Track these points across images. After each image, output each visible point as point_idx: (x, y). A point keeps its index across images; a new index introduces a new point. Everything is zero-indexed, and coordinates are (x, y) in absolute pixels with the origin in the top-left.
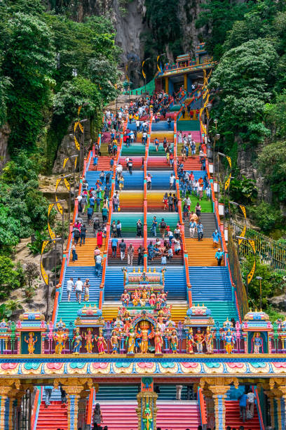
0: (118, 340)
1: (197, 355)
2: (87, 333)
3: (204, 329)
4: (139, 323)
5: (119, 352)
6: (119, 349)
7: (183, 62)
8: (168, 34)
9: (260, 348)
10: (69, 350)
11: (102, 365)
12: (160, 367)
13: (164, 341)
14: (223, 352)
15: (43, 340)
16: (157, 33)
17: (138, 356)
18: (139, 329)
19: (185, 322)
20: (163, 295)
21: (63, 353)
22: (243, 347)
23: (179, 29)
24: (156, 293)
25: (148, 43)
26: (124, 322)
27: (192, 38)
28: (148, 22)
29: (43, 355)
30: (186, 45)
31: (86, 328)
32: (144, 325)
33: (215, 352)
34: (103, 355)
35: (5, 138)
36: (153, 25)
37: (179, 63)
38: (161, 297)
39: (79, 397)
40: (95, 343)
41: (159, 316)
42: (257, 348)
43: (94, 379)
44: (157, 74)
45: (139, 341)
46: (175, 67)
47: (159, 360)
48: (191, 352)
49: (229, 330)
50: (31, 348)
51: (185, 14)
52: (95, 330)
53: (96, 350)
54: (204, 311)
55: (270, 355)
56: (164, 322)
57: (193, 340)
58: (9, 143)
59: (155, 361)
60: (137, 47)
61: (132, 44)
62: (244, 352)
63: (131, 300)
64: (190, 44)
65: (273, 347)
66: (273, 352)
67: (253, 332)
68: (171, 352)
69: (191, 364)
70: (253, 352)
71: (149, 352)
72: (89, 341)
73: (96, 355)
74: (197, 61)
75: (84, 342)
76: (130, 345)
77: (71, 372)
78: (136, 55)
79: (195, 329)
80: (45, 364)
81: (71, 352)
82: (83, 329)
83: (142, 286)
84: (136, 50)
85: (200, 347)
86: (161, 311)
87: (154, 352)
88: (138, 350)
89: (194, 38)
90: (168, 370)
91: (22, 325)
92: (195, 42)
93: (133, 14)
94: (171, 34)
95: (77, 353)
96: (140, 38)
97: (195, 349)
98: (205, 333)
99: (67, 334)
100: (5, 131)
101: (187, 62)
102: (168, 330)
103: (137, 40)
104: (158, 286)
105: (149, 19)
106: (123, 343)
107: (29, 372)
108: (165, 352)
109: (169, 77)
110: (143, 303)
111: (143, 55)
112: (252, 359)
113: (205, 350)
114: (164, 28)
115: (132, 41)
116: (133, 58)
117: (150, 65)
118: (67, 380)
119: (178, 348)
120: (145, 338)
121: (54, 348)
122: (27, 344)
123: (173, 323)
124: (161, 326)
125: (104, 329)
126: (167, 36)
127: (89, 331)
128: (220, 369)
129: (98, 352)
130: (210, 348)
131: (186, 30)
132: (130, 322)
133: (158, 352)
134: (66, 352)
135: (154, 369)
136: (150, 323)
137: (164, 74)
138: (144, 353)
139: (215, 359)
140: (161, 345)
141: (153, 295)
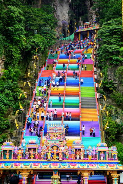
0: (44, 154)
1: (76, 161)
2: (31, 151)
3: (80, 150)
4: (53, 147)
5: (44, 159)
6: (44, 157)
7: (87, 26)
8: (81, 12)
9: (103, 158)
10: (23, 158)
11: (37, 164)
12: (61, 165)
13: (63, 154)
14: (88, 159)
15: (12, 154)
16: (76, 11)
17: (52, 160)
18: (53, 149)
19: (72, 147)
20: (63, 135)
21: (21, 159)
22: (96, 157)
23: (86, 9)
24: (60, 134)
25: (72, 16)
26: (47, 146)
27: (92, 13)
28: (72, 6)
29: (12, 160)
30: (89, 17)
31: (31, 149)
32: (55, 147)
33: (84, 159)
34: (37, 160)
35: (3, 62)
36: (74, 7)
37: (86, 26)
38: (62, 136)
39: (27, 177)
40: (34, 155)
41: (61, 144)
42: (102, 158)
43: (34, 170)
44: (75, 31)
45: (53, 154)
46: (84, 28)
47: (61, 162)
48: (74, 159)
49: (90, 150)
50: (8, 157)
51: (89, 2)
52: (35, 149)
53: (34, 158)
54: (80, 142)
55: (107, 161)
56: (63, 147)
57: (75, 154)
58: (5, 64)
59: (59, 162)
60: (67, 17)
61: (64, 16)
62: (96, 160)
63: (50, 137)
64: (91, 16)
65: (108, 158)
66: (108, 160)
67: (100, 151)
68: (66, 159)
69: (74, 164)
70: (100, 159)
71: (57, 159)
72: (32, 154)
73: (34, 160)
74: (94, 25)
75: (30, 154)
76: (49, 156)
77: (24, 167)
78: (66, 22)
79: (76, 150)
80: (13, 164)
81: (24, 159)
82: (30, 149)
83: (54, 131)
84: (66, 19)
85: (78, 157)
86: (62, 142)
87: (59, 159)
88: (52, 158)
89: (93, 13)
90: (64, 167)
91: (4, 147)
92: (94, 15)
93: (65, 2)
94: (82, 11)
95: (26, 159)
96: (68, 14)
97: (76, 158)
98: (80, 151)
99: (23, 151)
100: (3, 59)
101: (89, 25)
102: (65, 150)
103: (67, 15)
104: (61, 131)
105: (72, 5)
106: (46, 155)
107: (6, 167)
108: (63, 159)
109: (81, 32)
110: (55, 138)
111: (69, 22)
112: (99, 163)
113: (80, 158)
114: (79, 9)
115: (64, 15)
116: (65, 23)
117: (72, 26)
118: (22, 170)
119: (69, 157)
120: (55, 153)
121: (17, 157)
122: (6, 155)
123: (67, 147)
124: (62, 148)
125: (38, 149)
126: (80, 13)
127: (32, 150)
128: (86, 167)
129: (35, 159)
130: (82, 157)
131: (90, 10)
132: (49, 146)
133: (60, 159)
134: (22, 159)
135: (58, 166)
136: (57, 147)
137: (78, 31)
138: (55, 159)
139: (84, 162)
140: (62, 156)
141: (59, 135)
